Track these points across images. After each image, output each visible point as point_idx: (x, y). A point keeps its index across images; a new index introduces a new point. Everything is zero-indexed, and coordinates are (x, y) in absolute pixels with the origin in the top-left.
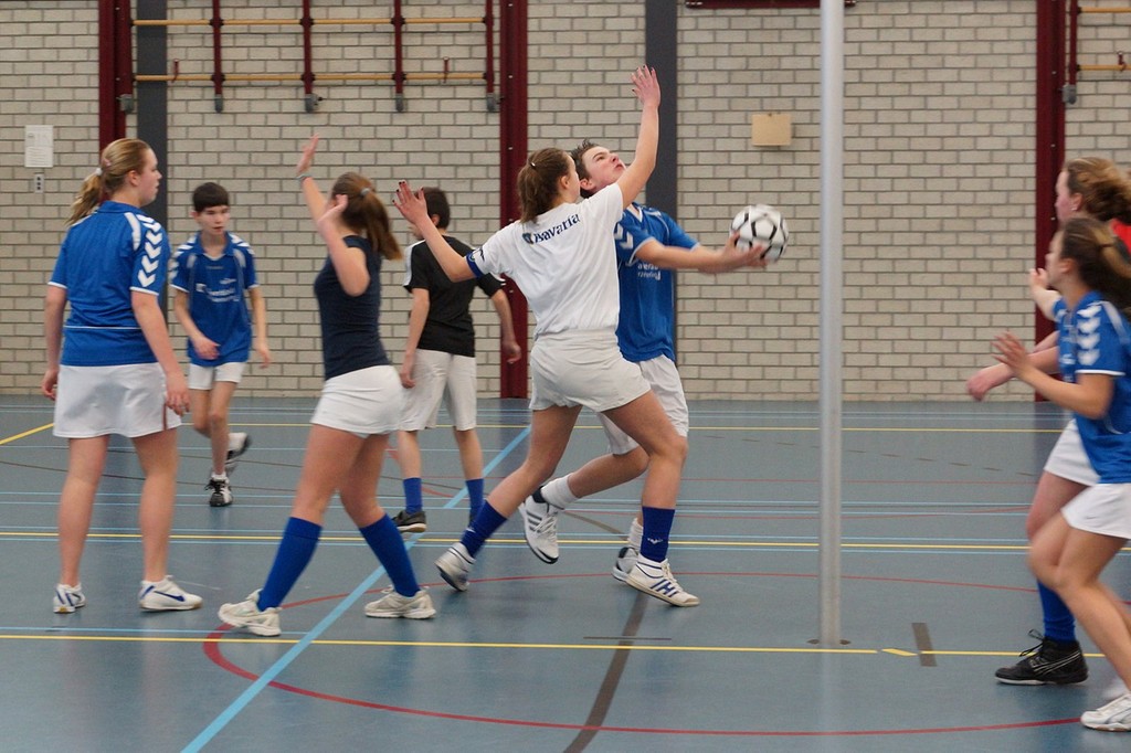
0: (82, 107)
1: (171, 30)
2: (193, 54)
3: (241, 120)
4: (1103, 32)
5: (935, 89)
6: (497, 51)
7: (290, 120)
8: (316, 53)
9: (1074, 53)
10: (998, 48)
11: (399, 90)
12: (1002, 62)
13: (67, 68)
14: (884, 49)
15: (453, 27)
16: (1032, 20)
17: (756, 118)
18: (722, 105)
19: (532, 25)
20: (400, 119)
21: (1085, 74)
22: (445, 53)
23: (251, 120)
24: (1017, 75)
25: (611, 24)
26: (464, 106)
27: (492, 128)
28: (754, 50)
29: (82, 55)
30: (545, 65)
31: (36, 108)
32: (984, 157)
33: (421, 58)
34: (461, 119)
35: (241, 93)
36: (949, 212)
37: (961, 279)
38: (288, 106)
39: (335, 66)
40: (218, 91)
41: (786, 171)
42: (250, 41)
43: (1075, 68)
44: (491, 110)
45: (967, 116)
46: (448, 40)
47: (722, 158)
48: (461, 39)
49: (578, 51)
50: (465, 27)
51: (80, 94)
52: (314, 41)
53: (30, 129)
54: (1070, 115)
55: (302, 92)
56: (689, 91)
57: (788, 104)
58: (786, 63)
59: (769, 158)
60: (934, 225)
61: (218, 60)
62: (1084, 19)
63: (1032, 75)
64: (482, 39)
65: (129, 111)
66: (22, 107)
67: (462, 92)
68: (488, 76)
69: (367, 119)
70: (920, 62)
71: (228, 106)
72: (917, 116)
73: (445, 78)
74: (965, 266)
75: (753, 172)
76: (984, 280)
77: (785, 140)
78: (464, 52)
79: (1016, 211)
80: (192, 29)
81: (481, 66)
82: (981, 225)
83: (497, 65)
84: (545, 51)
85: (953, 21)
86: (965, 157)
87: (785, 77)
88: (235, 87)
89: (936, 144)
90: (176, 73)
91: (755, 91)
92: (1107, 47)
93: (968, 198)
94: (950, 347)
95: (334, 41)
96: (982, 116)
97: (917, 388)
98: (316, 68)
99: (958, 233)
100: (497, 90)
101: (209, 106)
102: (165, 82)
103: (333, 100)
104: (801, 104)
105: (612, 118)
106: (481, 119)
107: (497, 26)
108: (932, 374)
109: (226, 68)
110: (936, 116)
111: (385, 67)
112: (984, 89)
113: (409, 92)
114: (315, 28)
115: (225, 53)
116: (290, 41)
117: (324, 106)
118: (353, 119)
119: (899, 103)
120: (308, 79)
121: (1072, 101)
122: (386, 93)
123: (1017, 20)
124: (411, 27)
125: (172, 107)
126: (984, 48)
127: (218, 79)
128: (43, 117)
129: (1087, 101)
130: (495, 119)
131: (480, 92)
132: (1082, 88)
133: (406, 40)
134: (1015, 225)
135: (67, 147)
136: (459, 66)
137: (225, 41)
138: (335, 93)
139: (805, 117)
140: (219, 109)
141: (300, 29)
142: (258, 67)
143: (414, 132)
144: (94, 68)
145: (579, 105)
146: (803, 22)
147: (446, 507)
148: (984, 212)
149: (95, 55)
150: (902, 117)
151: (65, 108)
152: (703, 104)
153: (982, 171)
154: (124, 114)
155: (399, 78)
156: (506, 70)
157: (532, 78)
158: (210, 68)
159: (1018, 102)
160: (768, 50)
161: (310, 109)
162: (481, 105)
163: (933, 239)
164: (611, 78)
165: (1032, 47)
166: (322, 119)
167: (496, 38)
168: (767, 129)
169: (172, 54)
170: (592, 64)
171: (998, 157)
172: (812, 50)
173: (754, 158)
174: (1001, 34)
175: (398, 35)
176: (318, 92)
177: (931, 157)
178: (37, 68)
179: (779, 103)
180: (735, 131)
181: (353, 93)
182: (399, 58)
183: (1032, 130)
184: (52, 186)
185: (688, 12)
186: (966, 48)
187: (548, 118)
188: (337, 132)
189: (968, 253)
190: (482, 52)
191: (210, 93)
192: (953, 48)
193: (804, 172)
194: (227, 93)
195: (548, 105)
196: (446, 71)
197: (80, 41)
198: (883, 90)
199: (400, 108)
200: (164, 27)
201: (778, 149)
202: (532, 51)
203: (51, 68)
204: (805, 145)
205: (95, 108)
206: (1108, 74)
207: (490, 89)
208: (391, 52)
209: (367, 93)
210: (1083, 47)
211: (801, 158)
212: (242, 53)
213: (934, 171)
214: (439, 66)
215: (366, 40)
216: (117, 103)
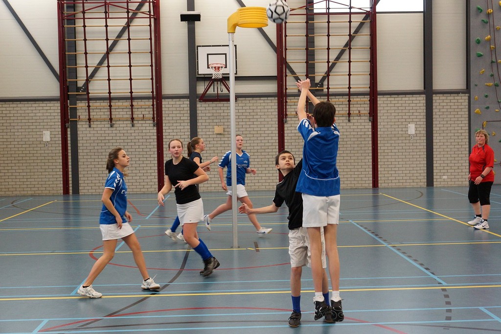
0: (57, 127)
1: (78, 108)
2: (83, 114)
3: (95, 129)
4: (292, 107)
5: (256, 120)
6: (155, 112)
7: (107, 129)
8: (113, 113)
9: (286, 112)
10: (269, 110)
11: (133, 122)
12: (270, 114)
13: (53, 117)
14: (244, 111)
15: (145, 107)
16: (277, 104)
17: (216, 127)
18: (207, 124)
19: (163, 106)
20: (133, 128)
21: (289, 116)
22: (143, 113)
23: (97, 129)
24: (274, 117)
25: (181, 106)
26: (148, 125)
27: (155, 130)
28: (215, 111)
29: (56, 114)
30: (166, 115)
31: (45, 127)
32: (267, 135)
33: (138, 114)
34: (147, 128)
35: (95, 123)
36: (259, 148)
37: (262, 163)
38: (106, 126)
39: (117, 116)
40: (90, 122)
41: (222, 139)
42: (97, 111)
43: (286, 115)
44: (154, 126)
45: (263, 126)
46: (144, 110)
47: (208, 136)
48: (146, 110)
49: (174, 112)
50: (148, 107)
51: (56, 123)
52: (112, 110)
53: (44, 132)
54: (285, 125)
55: (110, 122)
56: (200, 121)
57: (222, 124)
58: (222, 114)
59: (218, 136)
60: (256, 151)
61: (89, 115)
62: (288, 104)
63: (277, 116)
64: (152, 110)
65: (68, 127)
66: (42, 127)
67: (147, 122)
68: (153, 118)
69: (125, 128)
70: (252, 114)
71: (92, 126)
72: (251, 126)
73: (143, 119)
74: (263, 160)
75: (215, 139)
76: (267, 163)
77: (222, 132)
78: (148, 113)
79: (274, 147)
80: (83, 108)
81: (152, 116)
82: (266, 150)
83: (155, 115)
84: (166, 112)
85: (259, 104)
86: (262, 135)
87: (222, 117)
88: (93, 121)
89: (256, 132)
90: (79, 118)
91: (214, 121)
92: (293, 110)
93: (263, 144)
94: (260, 178)
95: (117, 110)
96: (266, 126)
97: (253, 187)
98: (113, 117)
99: (261, 152)
100: (155, 121)
101: (88, 126)
102: (77, 120)
103: (117, 124)
104: (225, 124)
105: (182, 127)
106: (152, 128)
107: (155, 107)
108: (256, 184)
109: (91, 117)
110: (256, 126)
111: (129, 116)
112: (266, 120)
113: (135, 122)
114: (112, 107)
115: (91, 114)
116: (107, 110)
117: (115, 126)
118: (122, 129)
119: (247, 123)
120: (111, 119)
121: (286, 122)
122: (129, 122)
123: (273, 104)
124: (135, 107)
125: (78, 126)
126: (266, 110)
127: (89, 119)
128: (47, 129)
129: (289, 122)
130: (155, 128)
131: (152, 122)
132: (288, 119)
133: (134, 110)
134: (274, 150)
135: (53, 136)
136: (146, 116)
137: (91, 111)
138: (117, 122)
139: (226, 127)
140: (90, 127)
141: (109, 107)
142: (99, 117)
143: (136, 131)
144: (60, 117)
145: (174, 124)
146: (225, 105)
147: (147, 218)
148: (267, 147)
149: (60, 114)
150: (248, 126)
151: (52, 127)
152: (203, 124)
153: (266, 138)
154: (67, 128)
155: (133, 119)
156: (157, 117)
157: (163, 118)
158: (87, 117)
159: (274, 123)
160: (217, 111)
161: (112, 126)
162: (152, 125)
163: (255, 154)
164: (182, 118)
165: (277, 110)
166: (115, 129)
167: (155, 109)
168: (218, 129)
169: (78, 114)
170: (177, 115)
171: (270, 135)
172: (228, 111)
173: (215, 136)
174: (270, 107)
175: (132, 109)
176: (113, 122)
177: (255, 135)
178: (46, 117)
179: (220, 124)
180: (210, 130)
181: (122, 122)
182: (132, 114)
183: (277, 129)
184: (50, 145)
185: (199, 103)
186: (262, 111)
187: (168, 128)
188: (118, 132)
189: (264, 157)
190: (152, 112)
191: (88, 123)
192: (259, 111)
193: (227, 139)
194: (92, 123)
195: (167, 125)
196: (143, 117)
197: (56, 111)
198: (244, 120)
199: (133, 126)
200: (76, 108)
201: (221, 134)
202: (163, 112)
203: (49, 117)
204: (226, 133)
205: (60, 127)
206: (294, 116)
207: (154, 121)
208: (131, 113)
209: (125, 122)
210: (288, 110)
211: (226, 136)
212: (95, 113)
213: (256, 138)
214: (142, 116)
215: (124, 110)
216: (65, 126)
